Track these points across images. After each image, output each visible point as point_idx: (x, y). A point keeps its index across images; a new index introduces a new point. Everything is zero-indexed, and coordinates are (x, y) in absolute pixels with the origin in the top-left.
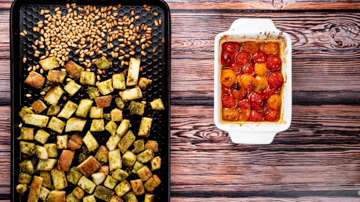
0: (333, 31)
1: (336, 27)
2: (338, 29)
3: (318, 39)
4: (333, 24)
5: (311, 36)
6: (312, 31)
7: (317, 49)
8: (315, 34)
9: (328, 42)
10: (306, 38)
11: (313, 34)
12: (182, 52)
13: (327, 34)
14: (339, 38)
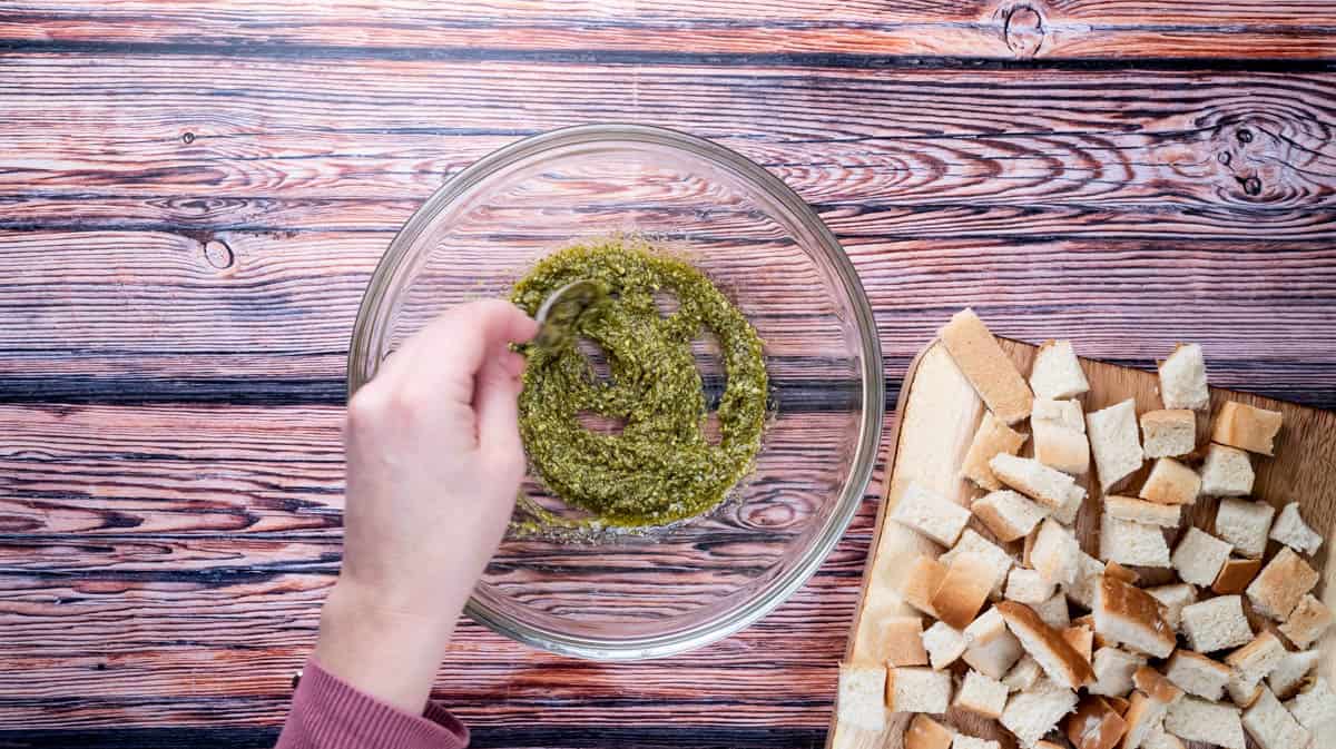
0: (1226, 140)
1: (1237, 125)
2: (1247, 132)
3: (1171, 170)
4: (1230, 113)
5: (1143, 159)
6: (1150, 139)
7: (1166, 207)
8: (1159, 151)
9: (1209, 179)
10: (1126, 165)
11: (1151, 151)
12: (663, 218)
13: (1204, 149)
14: (1249, 164)
